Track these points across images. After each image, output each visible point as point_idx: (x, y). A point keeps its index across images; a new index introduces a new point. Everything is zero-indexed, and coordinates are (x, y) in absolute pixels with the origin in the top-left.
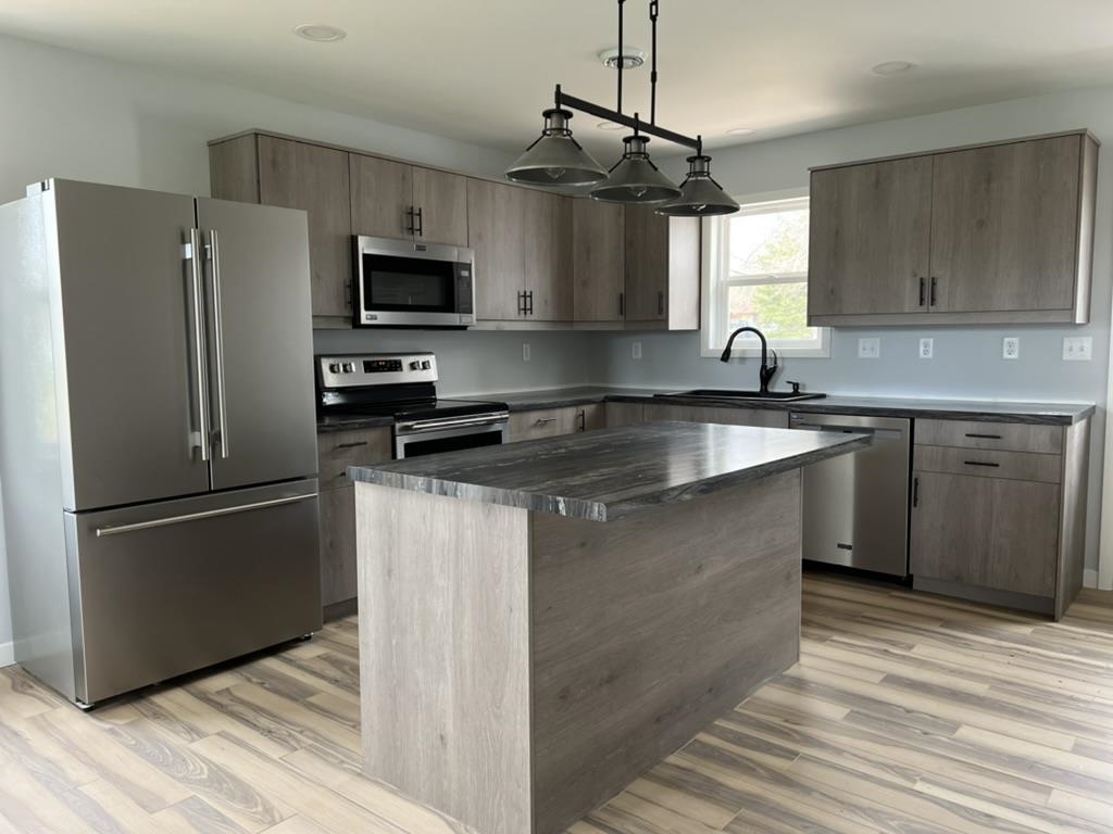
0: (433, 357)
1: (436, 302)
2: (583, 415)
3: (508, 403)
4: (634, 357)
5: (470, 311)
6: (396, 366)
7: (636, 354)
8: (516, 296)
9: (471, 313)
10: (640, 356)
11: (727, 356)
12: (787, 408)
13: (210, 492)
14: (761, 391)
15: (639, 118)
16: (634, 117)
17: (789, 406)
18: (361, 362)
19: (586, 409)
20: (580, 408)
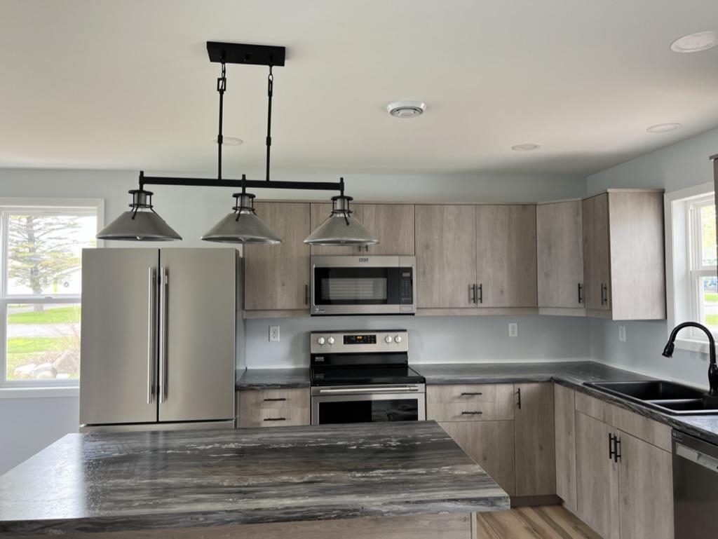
0: (406, 335)
1: (381, 296)
2: (519, 392)
3: (426, 377)
4: (620, 338)
5: (411, 302)
6: (372, 340)
7: (622, 337)
8: (467, 287)
9: (412, 303)
10: (625, 339)
11: (669, 351)
12: (669, 422)
13: (158, 422)
14: (710, 392)
15: (247, 178)
16: (240, 178)
17: (671, 420)
18: (341, 337)
19: (525, 388)
20: (517, 386)
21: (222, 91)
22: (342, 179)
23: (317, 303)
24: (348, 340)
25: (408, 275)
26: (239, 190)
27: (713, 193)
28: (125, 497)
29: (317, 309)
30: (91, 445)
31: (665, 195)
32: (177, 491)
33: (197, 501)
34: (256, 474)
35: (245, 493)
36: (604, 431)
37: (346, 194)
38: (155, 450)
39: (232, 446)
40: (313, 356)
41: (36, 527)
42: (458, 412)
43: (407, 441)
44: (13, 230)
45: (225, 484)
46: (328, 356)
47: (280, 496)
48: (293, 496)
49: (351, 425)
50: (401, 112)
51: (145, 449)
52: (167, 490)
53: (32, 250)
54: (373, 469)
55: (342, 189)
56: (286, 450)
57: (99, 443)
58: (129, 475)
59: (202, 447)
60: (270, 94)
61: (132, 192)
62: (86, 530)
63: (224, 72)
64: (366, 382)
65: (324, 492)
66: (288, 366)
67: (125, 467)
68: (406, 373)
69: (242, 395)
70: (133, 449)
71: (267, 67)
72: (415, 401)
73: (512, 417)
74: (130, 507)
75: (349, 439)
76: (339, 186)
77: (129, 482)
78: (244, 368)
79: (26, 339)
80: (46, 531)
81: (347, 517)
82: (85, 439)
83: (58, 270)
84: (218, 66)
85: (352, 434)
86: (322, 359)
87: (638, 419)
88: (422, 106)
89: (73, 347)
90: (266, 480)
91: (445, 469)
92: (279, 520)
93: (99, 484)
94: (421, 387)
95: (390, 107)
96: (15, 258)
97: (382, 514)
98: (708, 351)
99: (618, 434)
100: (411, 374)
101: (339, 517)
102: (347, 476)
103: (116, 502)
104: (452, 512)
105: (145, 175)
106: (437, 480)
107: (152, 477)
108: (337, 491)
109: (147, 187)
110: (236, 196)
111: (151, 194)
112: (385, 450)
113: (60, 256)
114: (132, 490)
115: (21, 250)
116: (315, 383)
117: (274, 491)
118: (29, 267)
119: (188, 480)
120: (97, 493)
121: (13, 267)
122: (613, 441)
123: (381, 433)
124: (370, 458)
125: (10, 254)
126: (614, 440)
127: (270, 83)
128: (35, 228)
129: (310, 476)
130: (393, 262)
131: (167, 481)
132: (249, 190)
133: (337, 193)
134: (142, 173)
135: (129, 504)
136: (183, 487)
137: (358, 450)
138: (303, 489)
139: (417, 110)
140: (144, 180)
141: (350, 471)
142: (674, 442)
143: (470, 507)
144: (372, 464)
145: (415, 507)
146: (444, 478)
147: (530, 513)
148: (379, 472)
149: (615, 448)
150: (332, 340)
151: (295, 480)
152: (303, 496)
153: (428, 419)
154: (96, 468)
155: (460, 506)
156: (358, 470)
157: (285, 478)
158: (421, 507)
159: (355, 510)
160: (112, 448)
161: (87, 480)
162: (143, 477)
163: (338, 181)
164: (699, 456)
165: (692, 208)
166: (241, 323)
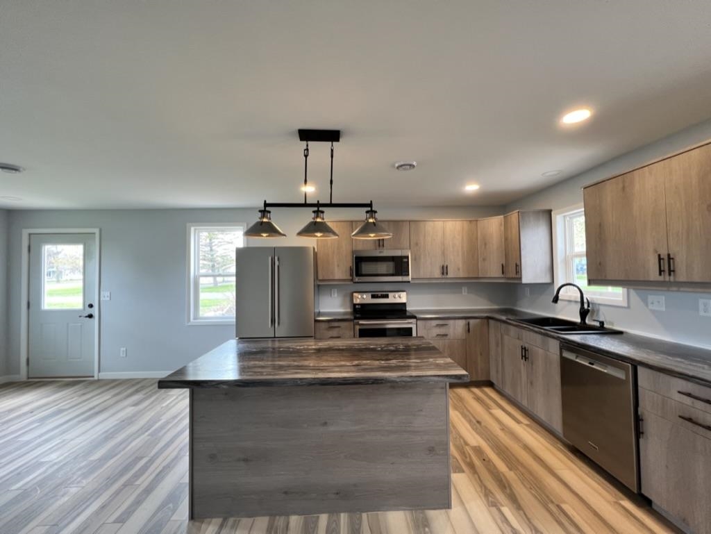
0: (405, 293)
1: (391, 272)
2: (469, 324)
3: (417, 316)
4: (526, 294)
5: (408, 275)
6: (387, 296)
8: (439, 267)
10: (529, 294)
11: (556, 300)
12: (558, 338)
13: (275, 337)
14: (581, 323)
15: (320, 202)
16: (316, 202)
17: (559, 337)
18: (370, 295)
19: (472, 321)
20: (468, 320)
21: (306, 156)
22: (371, 202)
23: (356, 276)
24: (373, 297)
25: (406, 260)
26: (316, 209)
27: (583, 209)
28: (260, 370)
29: (357, 279)
30: (241, 346)
31: (552, 213)
32: (286, 368)
33: (296, 373)
34: (327, 361)
35: (322, 370)
36: (519, 344)
37: (373, 209)
38: (274, 349)
39: (314, 347)
40: (355, 305)
41: (214, 383)
42: (435, 335)
43: (409, 346)
44: (202, 245)
45: (311, 365)
46: (363, 305)
47: (341, 372)
48: (348, 372)
49: (377, 338)
50: (404, 167)
51: (268, 348)
52: (281, 367)
53: (212, 255)
54: (390, 360)
55: (371, 207)
56: (343, 350)
57: (246, 345)
58: (262, 360)
59: (298, 348)
60: (332, 157)
61: (260, 211)
62: (239, 386)
63: (307, 146)
64: (384, 318)
65: (365, 370)
66: (342, 310)
67: (258, 356)
68: (405, 313)
69: (318, 324)
70: (263, 348)
71: (331, 143)
72: (411, 329)
73: (464, 338)
74: (262, 375)
75: (377, 345)
76: (370, 205)
77: (261, 363)
78: (318, 311)
79: (209, 300)
80: (219, 386)
81: (378, 383)
82: (238, 343)
83: (225, 265)
84: (304, 143)
85: (379, 342)
86: (359, 307)
87: (539, 337)
88: (415, 163)
89: (232, 304)
90: (332, 364)
91: (431, 360)
92: (340, 384)
93: (246, 363)
94: (413, 321)
95: (397, 165)
96: (204, 260)
97: (397, 382)
98: (579, 300)
99: (527, 346)
100: (408, 314)
101: (373, 383)
102: (377, 363)
103: (255, 372)
104: (437, 382)
105: (267, 202)
106: (427, 365)
107: (272, 361)
108: (372, 370)
109: (268, 209)
110: (314, 212)
111: (269, 212)
112: (397, 350)
113: (225, 258)
114: (263, 367)
115: (207, 255)
116: (356, 318)
117: (337, 369)
118: (211, 264)
119: (292, 363)
120: (245, 368)
121: (203, 264)
122: (524, 351)
123: (394, 342)
124: (389, 354)
125: (201, 257)
126: (524, 349)
127: (332, 150)
128: (213, 244)
129: (356, 362)
130: (398, 253)
131: (281, 363)
132: (320, 209)
133: (369, 209)
134: (265, 201)
135: (261, 374)
136: (289, 366)
137: (382, 350)
138: (353, 368)
139: (412, 166)
140: (266, 205)
141: (378, 360)
142: (561, 349)
143: (446, 379)
144: (390, 357)
145: (415, 379)
146: (431, 365)
147: (476, 390)
148: (394, 361)
149: (525, 353)
150: (365, 296)
151: (348, 364)
152: (353, 372)
153: (418, 335)
154: (243, 356)
155: (441, 379)
156: (383, 360)
157: (343, 363)
158: (419, 379)
159: (383, 380)
160: (253, 347)
161: (239, 362)
162: (268, 361)
163: (369, 202)
164: (577, 357)
165: (568, 219)
166: (316, 288)
